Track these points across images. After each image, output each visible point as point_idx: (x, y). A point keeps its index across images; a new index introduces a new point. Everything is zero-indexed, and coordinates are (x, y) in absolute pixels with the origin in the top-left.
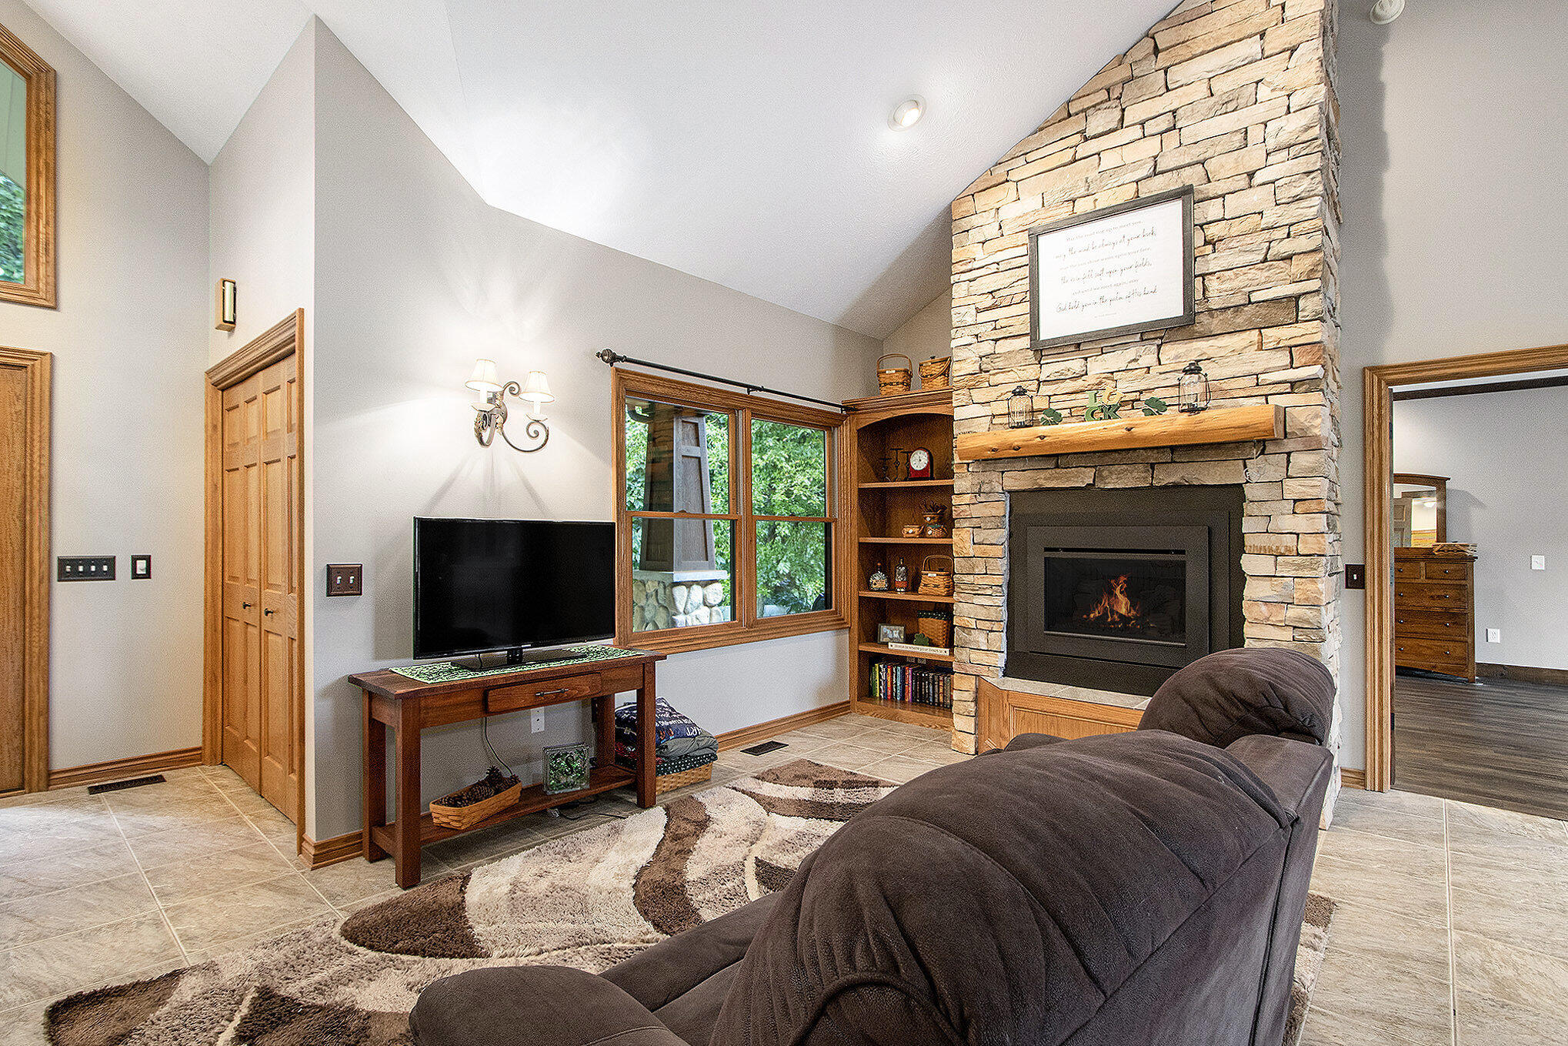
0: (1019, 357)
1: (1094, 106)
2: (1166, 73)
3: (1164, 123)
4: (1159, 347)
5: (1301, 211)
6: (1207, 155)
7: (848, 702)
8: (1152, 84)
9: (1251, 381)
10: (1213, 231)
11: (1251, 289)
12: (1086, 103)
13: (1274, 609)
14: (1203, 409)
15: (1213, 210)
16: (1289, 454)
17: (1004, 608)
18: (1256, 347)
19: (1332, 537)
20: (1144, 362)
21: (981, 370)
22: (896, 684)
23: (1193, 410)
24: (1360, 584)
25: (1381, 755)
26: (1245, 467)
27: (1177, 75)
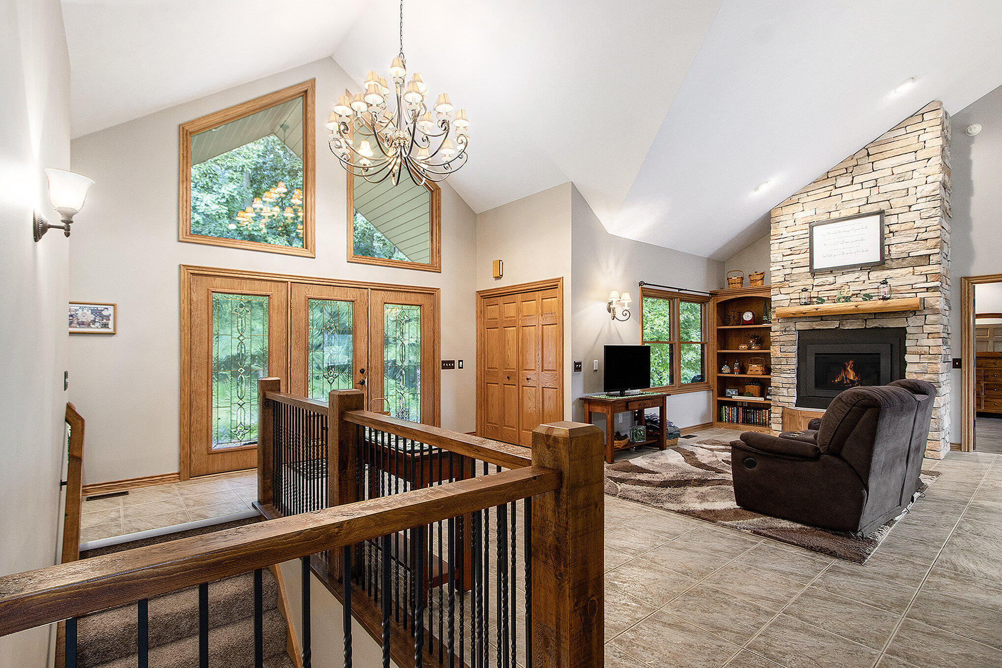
0: (803, 275)
1: (840, 175)
2: (873, 164)
3: (872, 184)
4: (869, 273)
5: (932, 222)
6: (891, 198)
7: (712, 423)
8: (866, 168)
9: (910, 287)
10: (893, 228)
11: (909, 251)
12: (836, 173)
13: (919, 375)
14: (889, 299)
15: (893, 219)
16: (926, 315)
17: (795, 379)
18: (912, 274)
19: (945, 347)
20: (862, 279)
21: (785, 280)
22: (734, 415)
23: (884, 299)
24: (960, 366)
25: (968, 437)
26: (907, 320)
27: (877, 165)
